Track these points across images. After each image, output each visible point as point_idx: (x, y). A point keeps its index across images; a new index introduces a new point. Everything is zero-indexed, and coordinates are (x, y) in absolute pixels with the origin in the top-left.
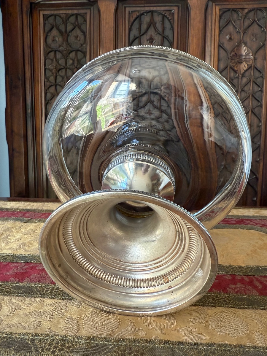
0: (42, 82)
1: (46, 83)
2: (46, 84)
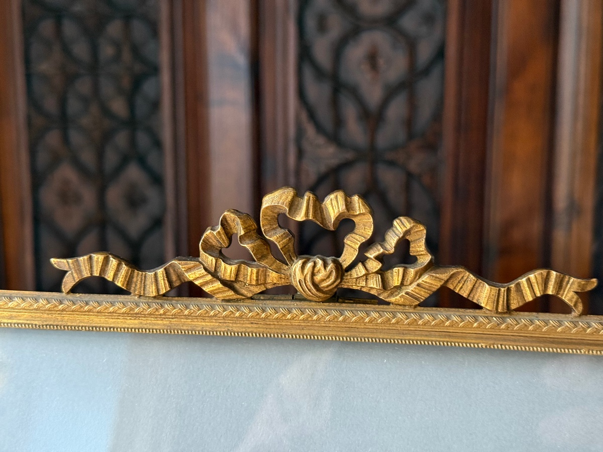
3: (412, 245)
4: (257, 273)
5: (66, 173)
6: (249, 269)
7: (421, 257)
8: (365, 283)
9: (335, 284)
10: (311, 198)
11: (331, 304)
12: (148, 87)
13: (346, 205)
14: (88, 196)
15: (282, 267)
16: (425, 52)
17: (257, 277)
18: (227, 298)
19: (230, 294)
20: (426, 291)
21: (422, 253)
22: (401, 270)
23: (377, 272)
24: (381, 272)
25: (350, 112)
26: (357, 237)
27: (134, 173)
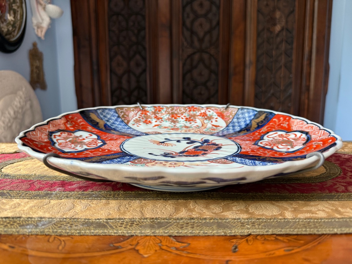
2: (110, 43)
5: (119, 58)
12: (142, 33)
14: (125, 64)
16: (214, 23)
25: (195, 39)
27: (138, 57)
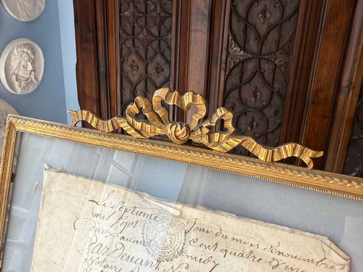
0: (117, 34)
1: (121, 34)
2: (122, 36)
3: (225, 122)
4: (151, 127)
6: (147, 125)
7: (230, 129)
8: (200, 138)
9: (186, 137)
10: (177, 94)
11: (184, 146)
13: (193, 99)
14: (142, 67)
15: (162, 126)
17: (151, 129)
18: (138, 137)
19: (139, 136)
20: (230, 146)
21: (230, 127)
22: (218, 134)
23: (206, 134)
24: (209, 134)
26: (198, 115)
